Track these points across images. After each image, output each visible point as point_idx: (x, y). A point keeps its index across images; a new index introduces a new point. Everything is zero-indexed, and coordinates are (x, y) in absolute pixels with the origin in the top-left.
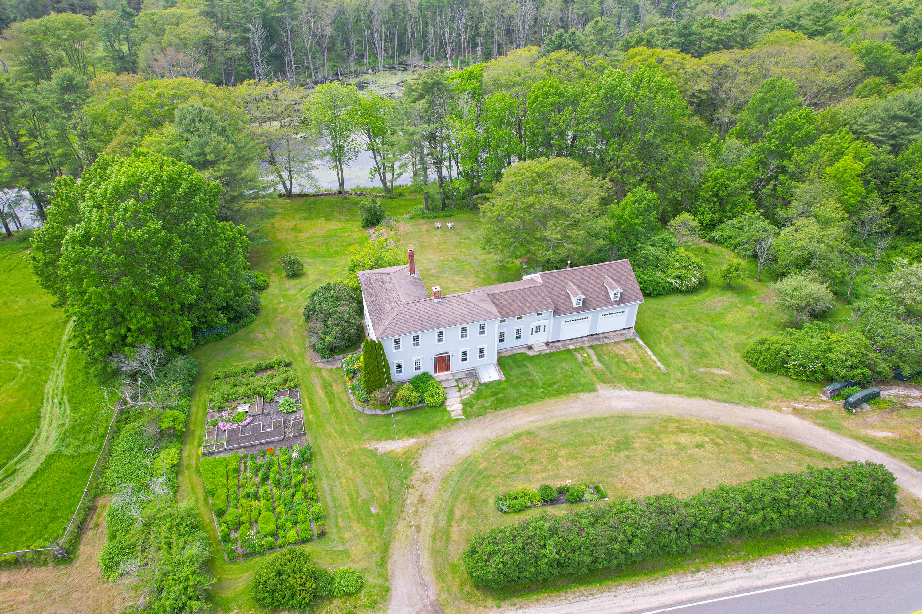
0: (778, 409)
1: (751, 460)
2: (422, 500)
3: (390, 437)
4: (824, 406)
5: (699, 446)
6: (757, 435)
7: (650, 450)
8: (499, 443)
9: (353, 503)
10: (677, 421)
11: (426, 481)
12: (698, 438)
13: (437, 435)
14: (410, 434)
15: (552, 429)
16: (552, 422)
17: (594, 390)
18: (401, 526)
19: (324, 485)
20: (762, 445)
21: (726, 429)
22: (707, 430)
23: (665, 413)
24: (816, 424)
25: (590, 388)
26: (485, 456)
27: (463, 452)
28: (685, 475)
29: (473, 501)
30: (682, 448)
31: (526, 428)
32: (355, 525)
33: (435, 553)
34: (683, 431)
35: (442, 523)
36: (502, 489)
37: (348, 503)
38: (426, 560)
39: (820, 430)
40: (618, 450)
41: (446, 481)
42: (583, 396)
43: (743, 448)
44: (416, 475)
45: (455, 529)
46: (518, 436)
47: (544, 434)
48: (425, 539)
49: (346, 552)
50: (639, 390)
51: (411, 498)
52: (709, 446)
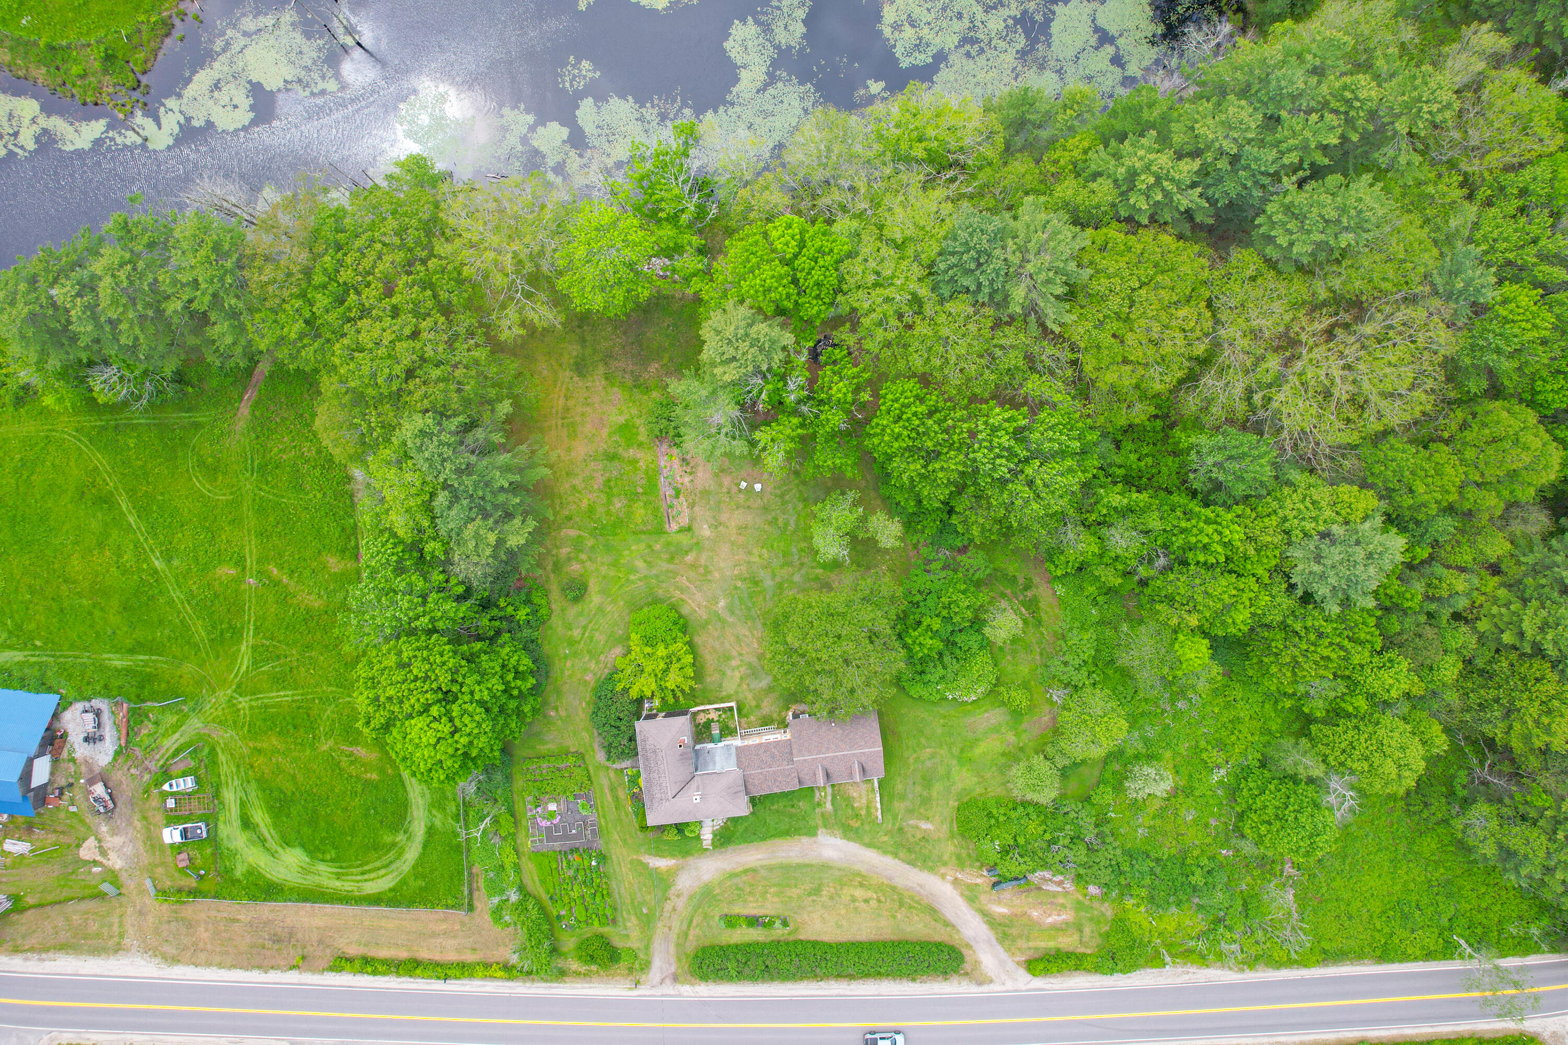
0: (943, 876)
1: (894, 917)
2: (674, 909)
3: (659, 854)
4: (979, 881)
5: (866, 901)
6: (912, 898)
7: (831, 898)
8: (733, 875)
9: (632, 900)
10: (863, 876)
11: (678, 896)
12: (870, 894)
13: (690, 860)
14: (673, 856)
15: (771, 869)
16: (774, 862)
17: (814, 834)
18: (660, 924)
19: (613, 884)
20: (911, 907)
21: (894, 889)
22: (879, 888)
23: (857, 867)
24: (962, 895)
25: (811, 832)
26: (720, 884)
27: (706, 878)
28: (844, 923)
29: (706, 916)
30: (854, 900)
31: (753, 865)
32: (633, 918)
33: (678, 945)
34: (861, 885)
35: (685, 927)
36: (726, 911)
37: (628, 901)
38: (672, 949)
39: (960, 901)
40: (809, 895)
41: (691, 897)
42: (805, 840)
43: (896, 905)
44: (673, 890)
45: (691, 932)
46: (745, 871)
47: (763, 873)
48: (673, 936)
49: (628, 936)
50: (849, 839)
51: (668, 906)
52: (873, 903)
